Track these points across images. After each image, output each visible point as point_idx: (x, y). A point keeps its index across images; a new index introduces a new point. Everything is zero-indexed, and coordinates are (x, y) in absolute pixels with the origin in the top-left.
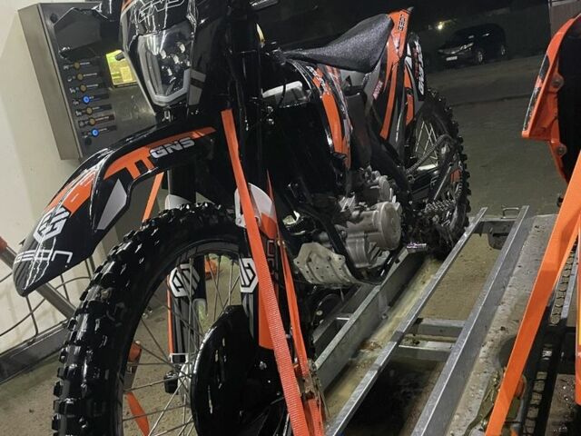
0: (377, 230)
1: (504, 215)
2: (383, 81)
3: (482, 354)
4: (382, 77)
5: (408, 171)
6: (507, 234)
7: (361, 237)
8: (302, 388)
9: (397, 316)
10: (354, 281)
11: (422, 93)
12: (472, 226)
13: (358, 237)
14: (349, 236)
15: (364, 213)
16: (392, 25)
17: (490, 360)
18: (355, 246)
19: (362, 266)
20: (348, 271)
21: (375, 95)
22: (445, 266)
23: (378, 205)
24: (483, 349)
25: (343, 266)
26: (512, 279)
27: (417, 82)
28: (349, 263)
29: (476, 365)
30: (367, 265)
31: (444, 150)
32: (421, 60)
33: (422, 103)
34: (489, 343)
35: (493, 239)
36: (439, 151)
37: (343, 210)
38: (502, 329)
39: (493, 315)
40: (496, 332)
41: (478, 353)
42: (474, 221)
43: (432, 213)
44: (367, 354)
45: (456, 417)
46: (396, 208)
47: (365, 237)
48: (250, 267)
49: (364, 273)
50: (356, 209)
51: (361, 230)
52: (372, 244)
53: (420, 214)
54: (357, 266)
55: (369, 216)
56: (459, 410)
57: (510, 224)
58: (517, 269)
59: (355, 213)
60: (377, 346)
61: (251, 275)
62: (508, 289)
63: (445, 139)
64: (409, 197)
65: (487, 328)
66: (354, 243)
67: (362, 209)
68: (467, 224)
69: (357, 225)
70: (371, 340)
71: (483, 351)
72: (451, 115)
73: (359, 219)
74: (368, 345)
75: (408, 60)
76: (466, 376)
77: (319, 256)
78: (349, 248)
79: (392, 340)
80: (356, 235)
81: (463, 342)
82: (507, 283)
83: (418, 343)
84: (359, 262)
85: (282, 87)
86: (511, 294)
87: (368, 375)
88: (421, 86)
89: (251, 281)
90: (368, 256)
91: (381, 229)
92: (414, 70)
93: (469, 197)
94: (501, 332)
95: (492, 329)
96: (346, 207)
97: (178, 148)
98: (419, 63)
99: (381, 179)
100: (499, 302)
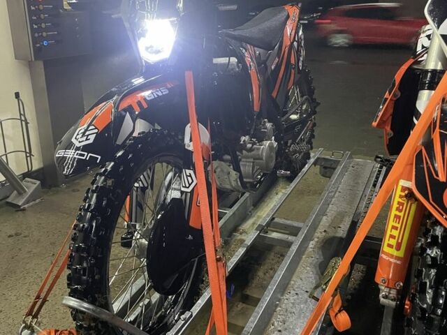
0: (262, 159)
1: (333, 155)
2: (279, 58)
3: (311, 246)
4: (278, 55)
5: (283, 119)
6: (334, 169)
7: (250, 162)
8: (216, 255)
9: (258, 214)
10: (241, 189)
11: (301, 68)
12: (312, 160)
13: (249, 162)
14: (243, 160)
15: (255, 146)
16: (288, 17)
17: (316, 250)
18: (246, 167)
19: (248, 180)
20: (239, 183)
21: (273, 67)
22: (293, 185)
23: (264, 142)
24: (311, 242)
25: (236, 179)
26: (334, 199)
27: (299, 60)
28: (241, 178)
29: (307, 252)
30: (251, 180)
31: (304, 107)
32: (302, 45)
33: (299, 75)
34: (316, 239)
35: (323, 169)
36: (301, 108)
37: (242, 143)
38: (325, 231)
39: (320, 222)
40: (321, 233)
41: (309, 244)
42: (314, 157)
43: (295, 152)
44: (238, 236)
45: (292, 282)
46: (275, 146)
47: (253, 162)
48: (190, 176)
49: (248, 185)
50: (250, 143)
51: (252, 157)
52: (257, 167)
53: (287, 151)
54: (245, 180)
55: (258, 149)
56: (294, 278)
57: (337, 162)
58: (337, 194)
59: (249, 146)
60: (244, 232)
61: (190, 181)
62: (330, 206)
63: (306, 99)
64: (282, 139)
65: (315, 229)
66: (245, 165)
67: (254, 144)
68: (309, 158)
69: (249, 154)
70: (240, 228)
71: (312, 244)
72: (312, 83)
73: (251, 150)
74: (238, 230)
75: (295, 43)
76: (301, 259)
77: (222, 171)
78: (242, 168)
79: (257, 229)
80: (248, 160)
81: (301, 237)
82: (331, 202)
83: (267, 232)
84: (246, 178)
85: (228, 59)
86: (332, 210)
87: (240, 250)
88: (300, 64)
89: (190, 185)
90: (253, 174)
91: (264, 158)
92: (298, 51)
93: (313, 140)
94: (324, 234)
95: (318, 230)
96: (244, 141)
97: (160, 94)
98: (302, 47)
99: (269, 125)
100: (324, 214)
